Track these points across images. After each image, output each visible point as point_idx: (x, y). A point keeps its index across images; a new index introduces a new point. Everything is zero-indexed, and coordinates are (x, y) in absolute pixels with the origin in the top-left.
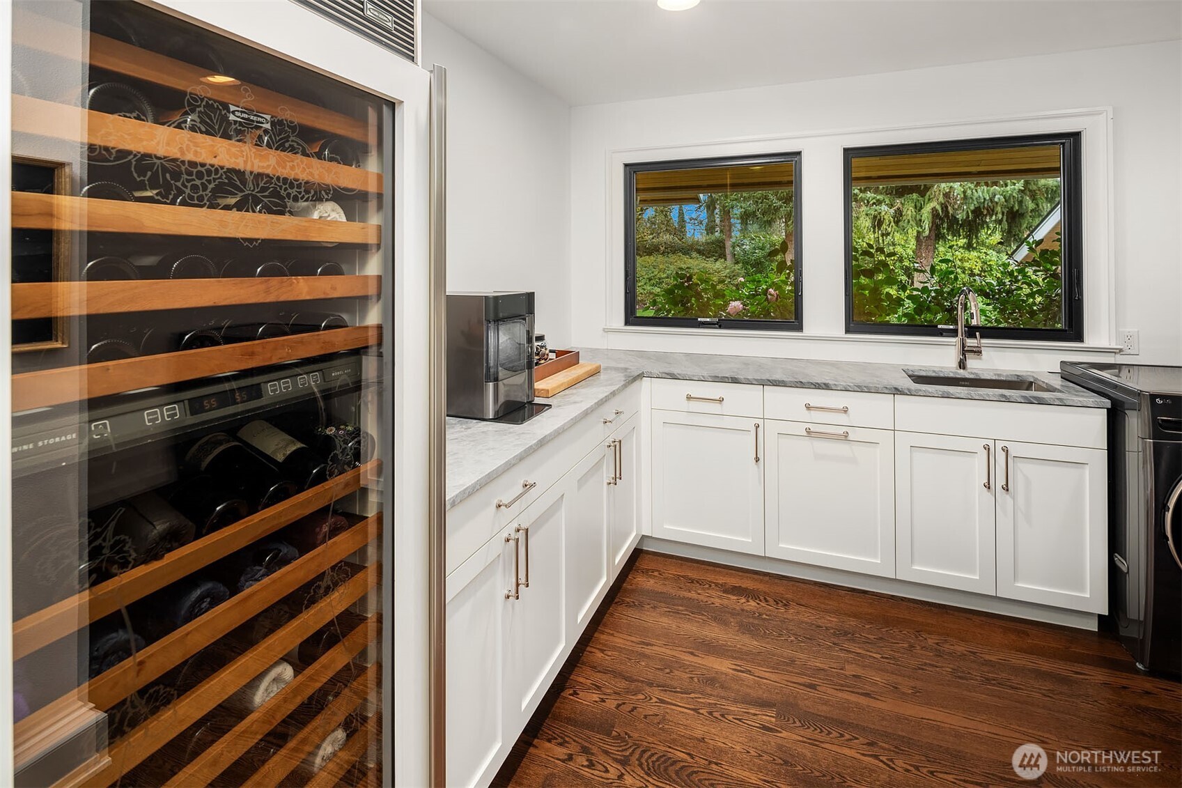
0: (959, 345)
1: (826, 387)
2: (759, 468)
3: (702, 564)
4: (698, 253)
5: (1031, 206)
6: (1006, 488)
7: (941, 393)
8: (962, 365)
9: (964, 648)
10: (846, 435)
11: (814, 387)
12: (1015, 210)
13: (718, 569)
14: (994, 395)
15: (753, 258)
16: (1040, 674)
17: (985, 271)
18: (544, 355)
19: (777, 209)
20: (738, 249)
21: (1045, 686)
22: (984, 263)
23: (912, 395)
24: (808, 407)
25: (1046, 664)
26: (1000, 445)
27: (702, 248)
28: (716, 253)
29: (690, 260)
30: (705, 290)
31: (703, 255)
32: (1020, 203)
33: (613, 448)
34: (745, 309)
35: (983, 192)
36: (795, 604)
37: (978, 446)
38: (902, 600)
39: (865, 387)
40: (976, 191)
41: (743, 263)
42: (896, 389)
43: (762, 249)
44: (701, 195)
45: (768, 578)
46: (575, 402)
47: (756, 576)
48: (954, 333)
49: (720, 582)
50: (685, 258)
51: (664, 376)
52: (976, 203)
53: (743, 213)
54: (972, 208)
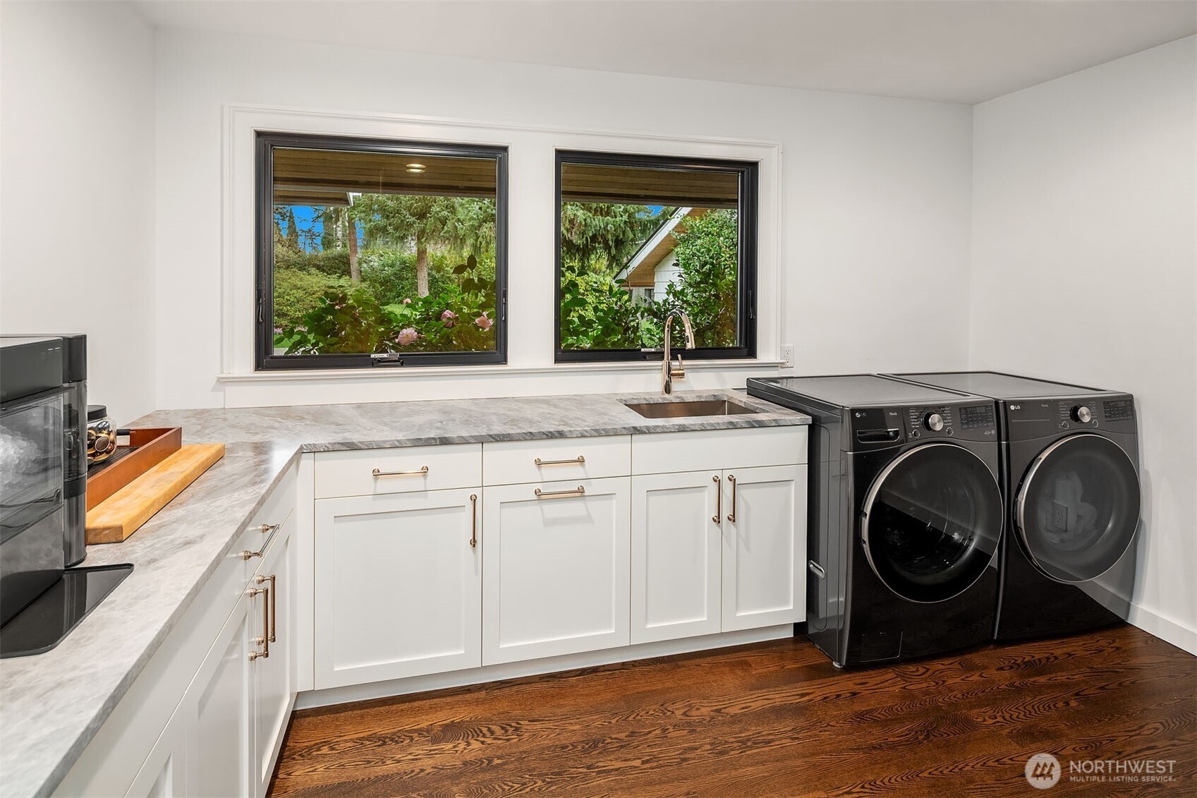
0: (665, 368)
1: (561, 435)
2: (474, 551)
3: (393, 704)
4: (318, 269)
5: (631, 236)
6: (733, 519)
7: (677, 427)
8: (668, 389)
9: (709, 709)
10: (581, 491)
11: (545, 436)
12: (620, 238)
13: (416, 704)
14: (724, 423)
15: (382, 275)
16: (779, 712)
17: (587, 291)
18: (105, 443)
19: (411, 225)
20: (365, 265)
21: (788, 726)
22: (587, 283)
23: (650, 433)
24: (539, 463)
25: (777, 696)
26: (727, 474)
27: (322, 263)
28: (339, 269)
29: (308, 277)
30: (363, 314)
31: (324, 271)
32: (624, 232)
33: (261, 597)
34: (420, 338)
35: (599, 221)
36: (527, 722)
37: (707, 479)
38: (633, 665)
39: (603, 430)
40: (594, 219)
41: (370, 281)
42: (635, 428)
43: (392, 266)
44: (351, 195)
45: (484, 693)
46: (188, 543)
47: (468, 696)
48: (659, 356)
49: (424, 725)
50: (301, 274)
51: (337, 447)
52: (593, 230)
53: (373, 227)
54: (591, 235)
